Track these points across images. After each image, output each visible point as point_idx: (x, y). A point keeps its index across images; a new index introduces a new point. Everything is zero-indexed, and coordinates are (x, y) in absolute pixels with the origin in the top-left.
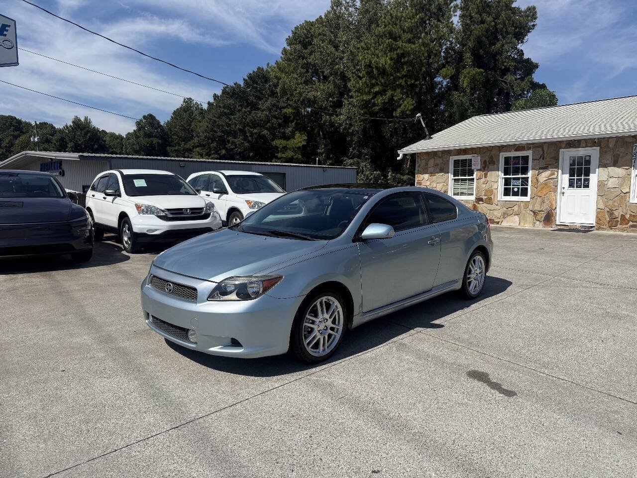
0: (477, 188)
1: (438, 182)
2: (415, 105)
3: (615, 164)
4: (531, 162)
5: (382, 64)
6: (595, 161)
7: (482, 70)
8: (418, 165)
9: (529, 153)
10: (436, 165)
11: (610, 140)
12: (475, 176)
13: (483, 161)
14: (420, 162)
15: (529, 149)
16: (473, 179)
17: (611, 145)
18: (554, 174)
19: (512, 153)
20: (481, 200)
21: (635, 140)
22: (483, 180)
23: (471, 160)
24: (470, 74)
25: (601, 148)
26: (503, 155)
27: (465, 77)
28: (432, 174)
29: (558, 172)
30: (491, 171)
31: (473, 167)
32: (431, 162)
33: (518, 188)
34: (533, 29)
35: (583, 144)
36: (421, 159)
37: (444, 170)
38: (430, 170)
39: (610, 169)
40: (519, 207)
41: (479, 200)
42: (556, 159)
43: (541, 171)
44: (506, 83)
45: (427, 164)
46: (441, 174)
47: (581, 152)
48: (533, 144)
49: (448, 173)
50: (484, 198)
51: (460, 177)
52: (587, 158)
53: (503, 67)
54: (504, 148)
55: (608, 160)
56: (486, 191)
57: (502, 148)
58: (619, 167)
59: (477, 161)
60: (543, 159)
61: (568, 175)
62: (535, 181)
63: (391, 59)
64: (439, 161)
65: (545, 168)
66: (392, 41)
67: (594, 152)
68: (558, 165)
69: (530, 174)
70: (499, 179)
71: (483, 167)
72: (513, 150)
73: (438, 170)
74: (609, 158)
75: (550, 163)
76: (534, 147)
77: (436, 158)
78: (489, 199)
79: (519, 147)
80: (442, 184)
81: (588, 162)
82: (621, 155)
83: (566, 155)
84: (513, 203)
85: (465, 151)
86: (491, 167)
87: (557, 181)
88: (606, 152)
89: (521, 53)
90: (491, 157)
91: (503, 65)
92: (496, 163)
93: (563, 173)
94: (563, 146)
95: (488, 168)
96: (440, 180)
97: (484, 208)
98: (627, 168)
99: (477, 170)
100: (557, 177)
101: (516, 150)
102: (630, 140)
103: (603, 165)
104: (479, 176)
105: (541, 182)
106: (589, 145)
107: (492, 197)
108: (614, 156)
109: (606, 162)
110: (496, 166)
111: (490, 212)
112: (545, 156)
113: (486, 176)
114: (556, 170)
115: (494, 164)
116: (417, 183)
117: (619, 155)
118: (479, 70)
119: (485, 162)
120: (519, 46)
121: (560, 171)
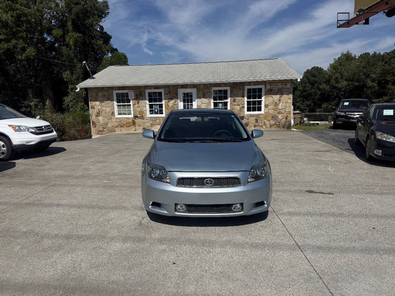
0: (134, 110)
1: (106, 106)
2: (36, 52)
3: (204, 97)
4: (164, 95)
5: (5, 19)
6: (194, 96)
7: (81, 35)
8: (90, 95)
9: (162, 90)
10: (104, 96)
11: (201, 85)
12: (131, 103)
13: (135, 94)
14: (91, 93)
15: (162, 88)
16: (130, 105)
17: (201, 88)
18: (176, 102)
19: (152, 90)
20: (137, 117)
21: (211, 86)
22: (137, 105)
23: (128, 93)
24: (74, 37)
25: (197, 89)
26: (147, 91)
27: (71, 38)
28: (101, 101)
29: (178, 101)
30: (141, 100)
31: (130, 98)
32: (100, 94)
33: (158, 110)
34: (108, 15)
35: (189, 87)
36: (92, 91)
37: (110, 99)
38: (100, 99)
39: (202, 99)
40: (160, 120)
41: (136, 117)
42: (177, 94)
43: (170, 100)
44: (97, 45)
45: (97, 95)
46: (109, 102)
47: (188, 91)
48: (164, 86)
49: (113, 101)
50: (139, 116)
51: (126, 104)
52: (191, 94)
53: (93, 35)
54: (148, 87)
55: (201, 95)
56: (140, 112)
57: (146, 87)
58: (205, 98)
59: (131, 94)
60: (170, 94)
61: (182, 102)
62: (167, 105)
63: (12, 16)
64: (106, 93)
65: (172, 99)
66: (11, 3)
67: (194, 91)
68: (178, 97)
69: (163, 102)
70: (147, 105)
71: (136, 98)
72: (153, 89)
73: (106, 99)
74: (201, 93)
75: (174, 96)
76: (165, 87)
77: (103, 91)
78: (142, 117)
79: (156, 87)
80: (110, 108)
81: (191, 96)
82: (206, 93)
83: (181, 92)
84: (156, 118)
85: (123, 88)
86: (141, 97)
87: (178, 106)
88: (199, 91)
89: (102, 28)
90: (140, 92)
91: (93, 34)
92: (144, 96)
93: (180, 102)
94: (179, 87)
95: (139, 98)
96: (108, 106)
97: (139, 122)
98: (209, 99)
99: (133, 100)
100: (178, 104)
101: (154, 89)
102: (209, 85)
103: (199, 97)
104: (134, 103)
105: (170, 106)
106: (192, 87)
107: (144, 115)
108: (203, 93)
109: (200, 96)
110: (143, 97)
111: (143, 124)
112: (171, 92)
113: (138, 103)
114: (176, 100)
115: (142, 96)
116: (91, 107)
117: (205, 92)
118: (79, 35)
119: (137, 95)
120: (101, 24)
121: (179, 100)
